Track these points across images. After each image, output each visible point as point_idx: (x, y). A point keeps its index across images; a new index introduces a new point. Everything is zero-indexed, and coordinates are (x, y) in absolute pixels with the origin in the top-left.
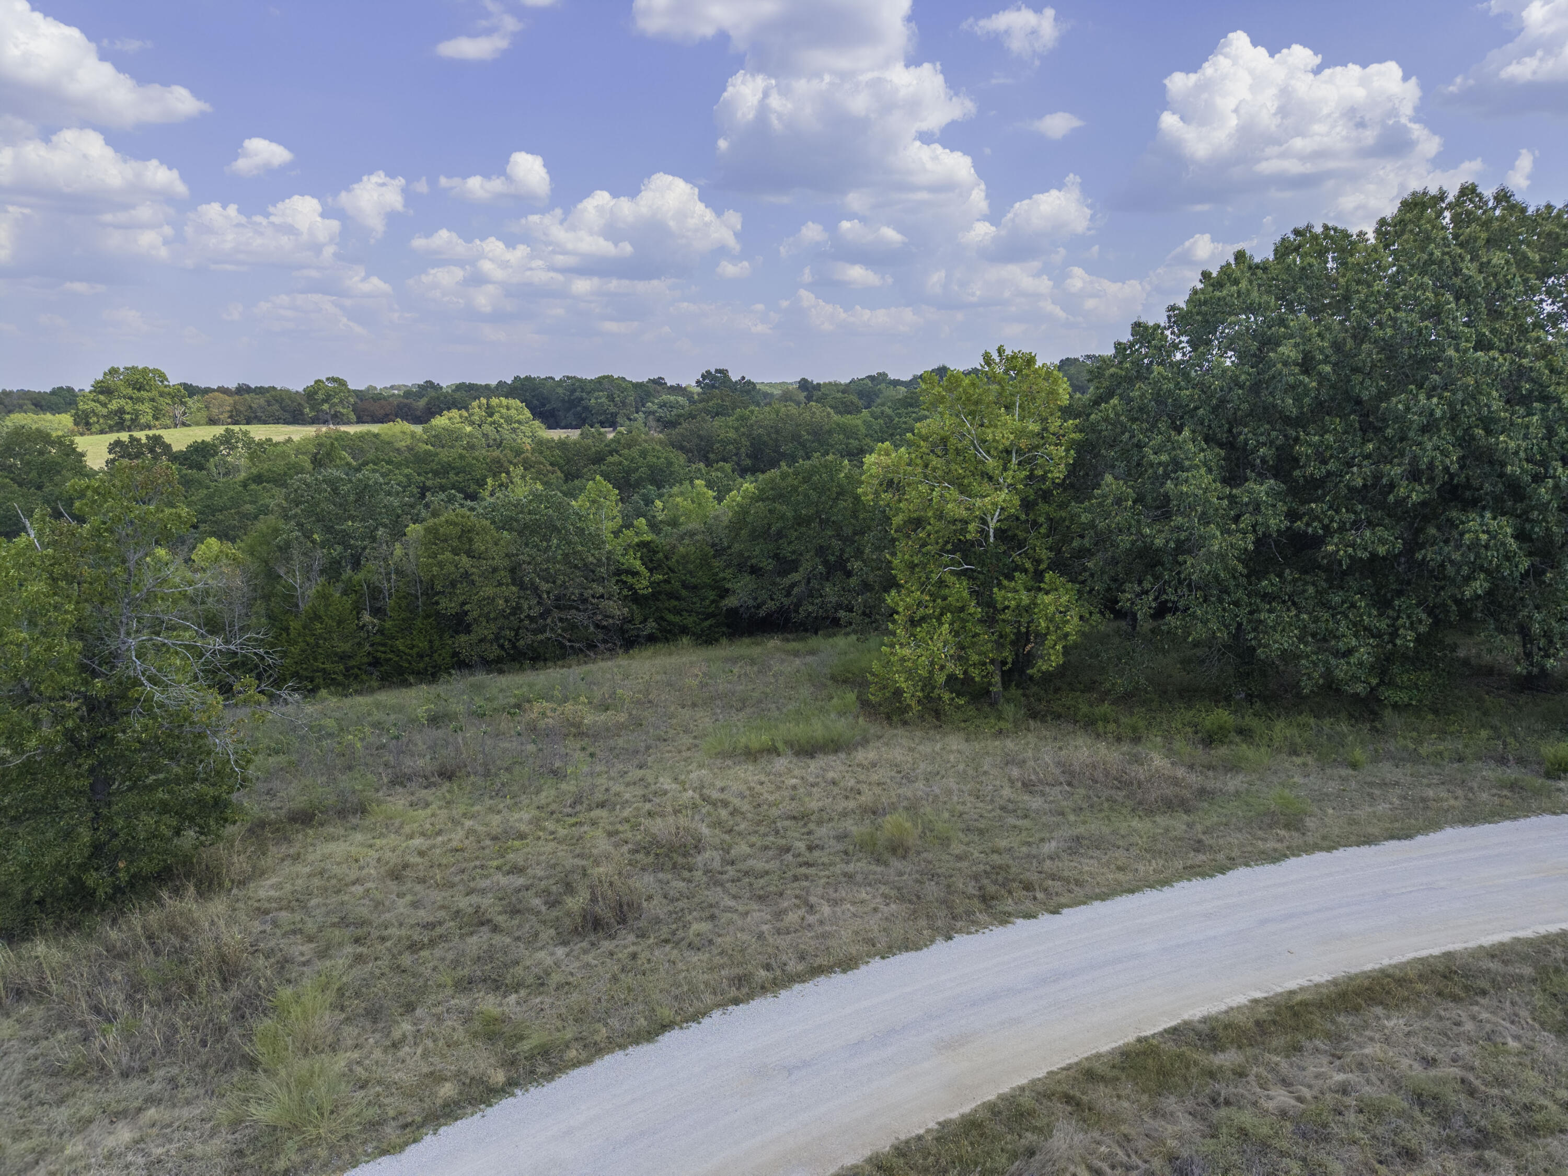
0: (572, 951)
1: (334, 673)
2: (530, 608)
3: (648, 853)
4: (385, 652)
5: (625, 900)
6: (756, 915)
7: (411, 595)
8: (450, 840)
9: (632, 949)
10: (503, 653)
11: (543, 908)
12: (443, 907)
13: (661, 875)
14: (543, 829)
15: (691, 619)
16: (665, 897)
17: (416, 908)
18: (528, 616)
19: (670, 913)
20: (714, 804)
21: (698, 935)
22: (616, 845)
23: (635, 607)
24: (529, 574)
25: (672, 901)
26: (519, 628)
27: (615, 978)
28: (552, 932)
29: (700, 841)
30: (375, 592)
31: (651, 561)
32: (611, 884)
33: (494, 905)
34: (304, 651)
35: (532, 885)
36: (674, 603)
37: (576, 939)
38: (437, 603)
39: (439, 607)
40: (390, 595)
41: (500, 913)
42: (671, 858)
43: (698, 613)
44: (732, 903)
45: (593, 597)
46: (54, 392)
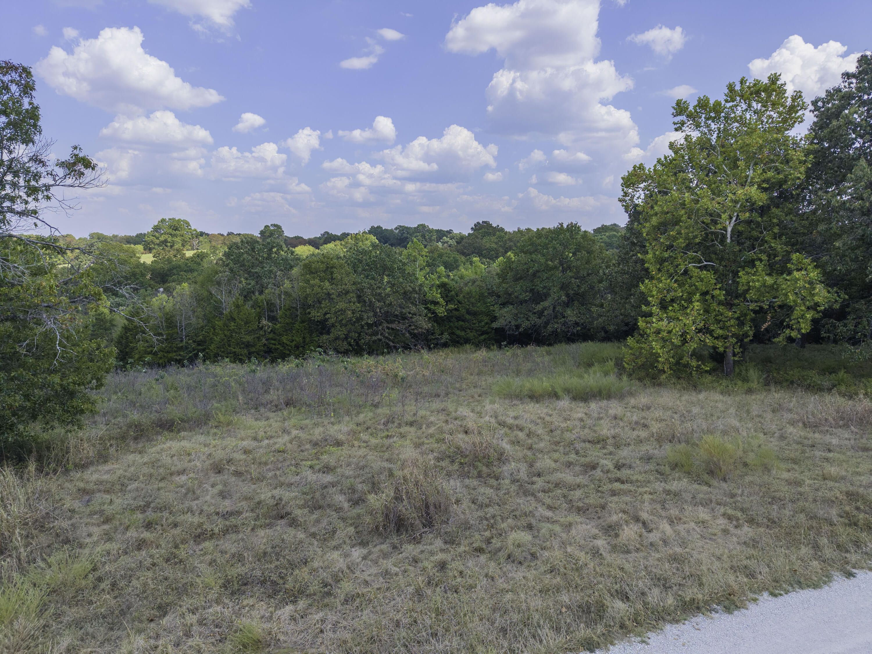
0: (370, 553)
1: (241, 355)
2: (368, 318)
3: (453, 462)
4: (275, 345)
5: (431, 500)
6: (582, 528)
7: (294, 308)
8: (276, 443)
9: (441, 556)
10: (350, 348)
11: (346, 505)
12: (246, 499)
13: (467, 481)
14: (359, 440)
15: (472, 334)
16: (473, 502)
17: (224, 498)
18: (367, 324)
19: (481, 519)
20: (510, 428)
21: (519, 546)
22: (422, 454)
23: (435, 325)
24: (368, 296)
25: (481, 506)
26: (361, 332)
27: (419, 594)
28: (351, 530)
29: (502, 454)
30: (271, 305)
31: (447, 296)
32: (417, 484)
33: (296, 498)
34: (223, 340)
35: (338, 482)
36: (461, 323)
37: (376, 540)
38: (309, 313)
39: (310, 316)
40: (281, 308)
41: (300, 507)
42: (475, 467)
43: (477, 331)
44: (549, 514)
45: (410, 313)
46: (137, 236)
